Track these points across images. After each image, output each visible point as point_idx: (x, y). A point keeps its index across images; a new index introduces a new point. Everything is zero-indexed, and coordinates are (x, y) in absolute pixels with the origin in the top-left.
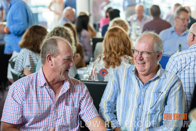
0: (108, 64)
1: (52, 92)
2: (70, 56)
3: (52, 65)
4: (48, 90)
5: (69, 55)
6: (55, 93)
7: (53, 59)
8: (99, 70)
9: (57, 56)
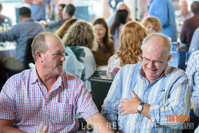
0: (124, 62)
1: (45, 88)
2: (59, 51)
3: (42, 62)
4: (40, 87)
5: (58, 49)
6: (48, 90)
7: (42, 55)
8: (113, 69)
9: (45, 51)
